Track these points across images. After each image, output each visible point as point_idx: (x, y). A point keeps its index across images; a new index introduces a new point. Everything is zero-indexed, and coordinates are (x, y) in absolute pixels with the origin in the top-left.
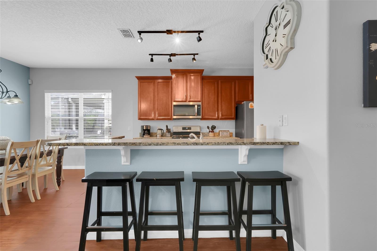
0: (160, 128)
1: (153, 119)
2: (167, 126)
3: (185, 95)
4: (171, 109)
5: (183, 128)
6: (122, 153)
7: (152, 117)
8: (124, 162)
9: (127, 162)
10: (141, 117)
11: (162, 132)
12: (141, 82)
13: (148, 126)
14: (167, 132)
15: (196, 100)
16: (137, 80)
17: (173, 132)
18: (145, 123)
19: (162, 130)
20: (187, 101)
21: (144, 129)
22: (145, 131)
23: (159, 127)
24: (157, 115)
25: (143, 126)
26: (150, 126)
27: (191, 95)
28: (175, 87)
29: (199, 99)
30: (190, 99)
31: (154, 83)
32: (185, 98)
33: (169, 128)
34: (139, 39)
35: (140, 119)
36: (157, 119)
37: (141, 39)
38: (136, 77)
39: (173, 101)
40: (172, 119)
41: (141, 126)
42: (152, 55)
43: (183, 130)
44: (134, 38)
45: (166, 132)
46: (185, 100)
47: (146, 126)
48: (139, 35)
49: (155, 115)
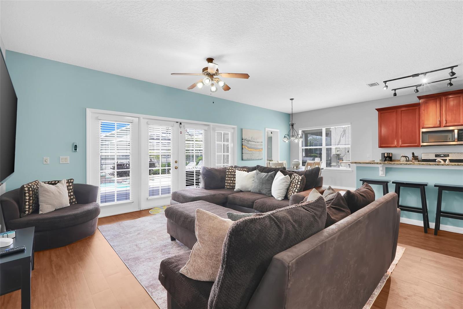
0: (403, 156)
1: (395, 147)
2: (413, 154)
3: (438, 120)
4: (418, 136)
5: (435, 155)
6: (381, 169)
7: (395, 144)
8: (382, 174)
9: (383, 174)
10: (382, 145)
11: (406, 159)
12: (381, 113)
13: (390, 153)
14: (413, 159)
15: (456, 124)
16: (378, 112)
17: (422, 160)
18: (386, 151)
19: (407, 158)
20: (441, 127)
21: (385, 156)
22: (386, 158)
23: (403, 154)
24: (400, 143)
25: (384, 153)
26: (392, 153)
27: (447, 120)
28: (424, 113)
29: (460, 122)
30: (446, 123)
31: (397, 112)
32: (438, 123)
33: (415, 155)
34: (384, 87)
35: (380, 147)
36: (401, 147)
37: (387, 86)
38: (376, 109)
39: (421, 128)
40: (420, 146)
41: (382, 153)
42: (395, 90)
43: (435, 157)
44: (379, 85)
45: (411, 159)
46: (439, 126)
47: (387, 153)
48: (385, 84)
49: (398, 142)
